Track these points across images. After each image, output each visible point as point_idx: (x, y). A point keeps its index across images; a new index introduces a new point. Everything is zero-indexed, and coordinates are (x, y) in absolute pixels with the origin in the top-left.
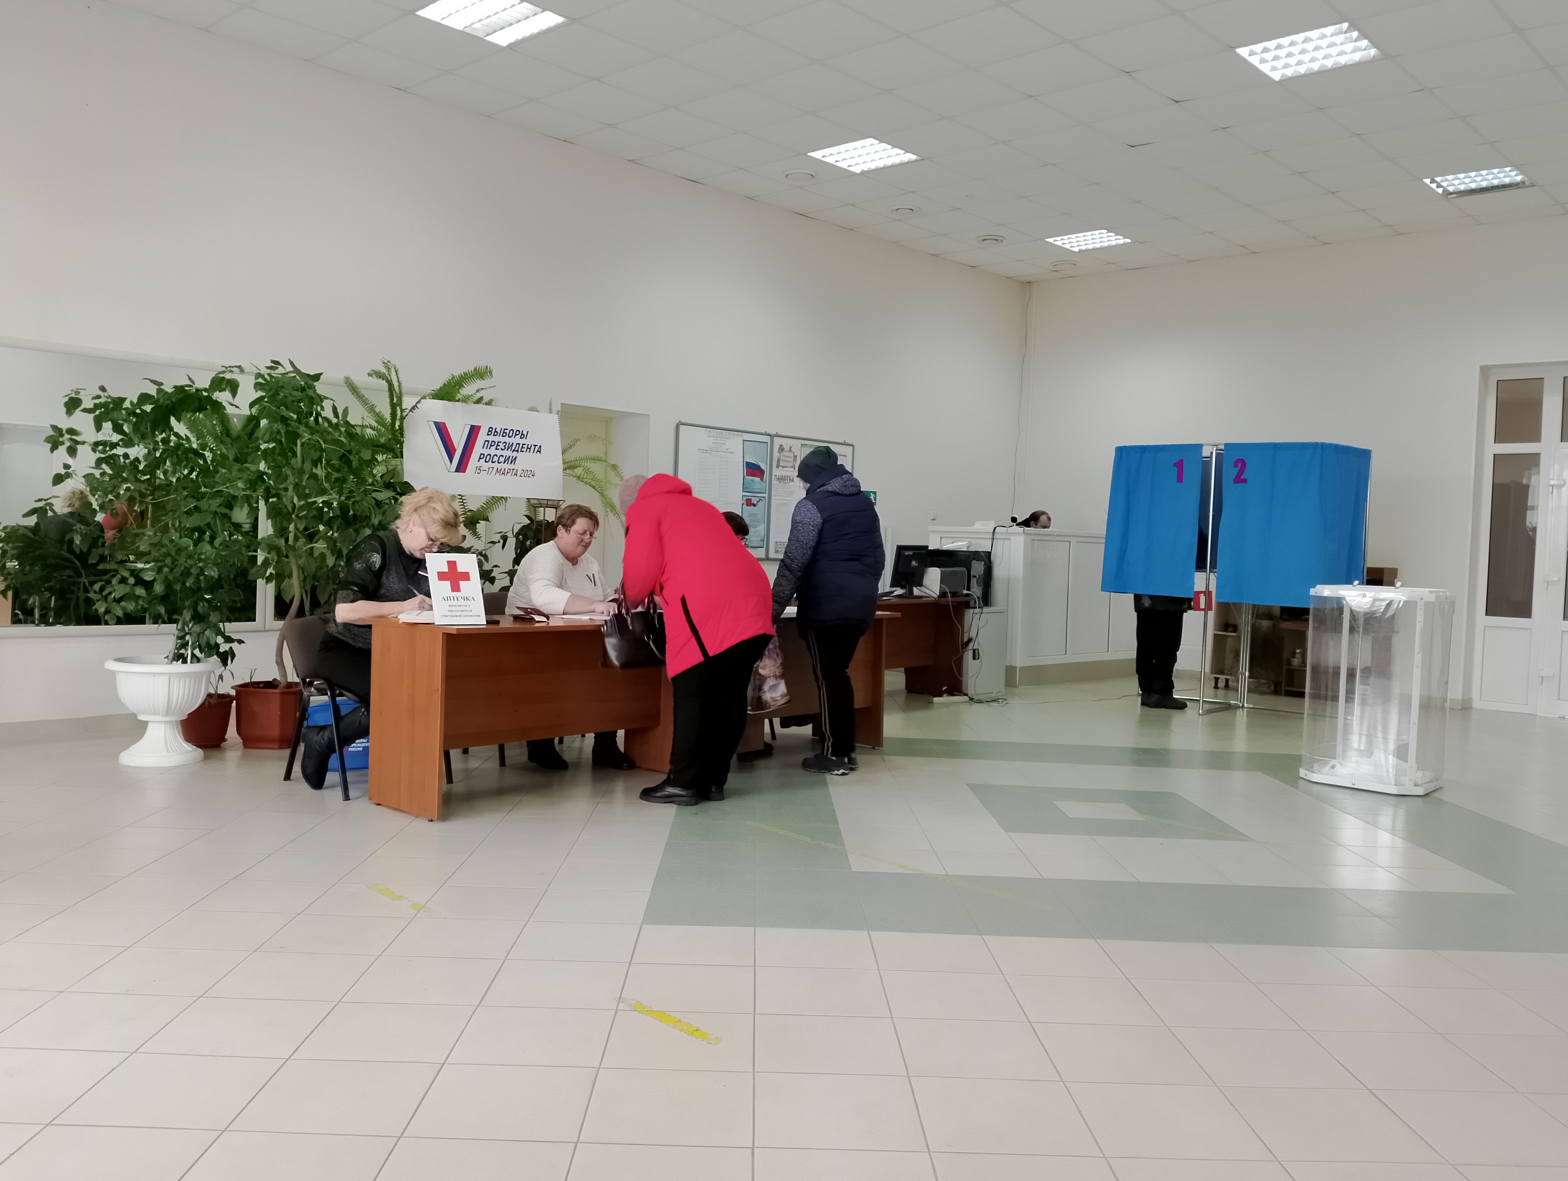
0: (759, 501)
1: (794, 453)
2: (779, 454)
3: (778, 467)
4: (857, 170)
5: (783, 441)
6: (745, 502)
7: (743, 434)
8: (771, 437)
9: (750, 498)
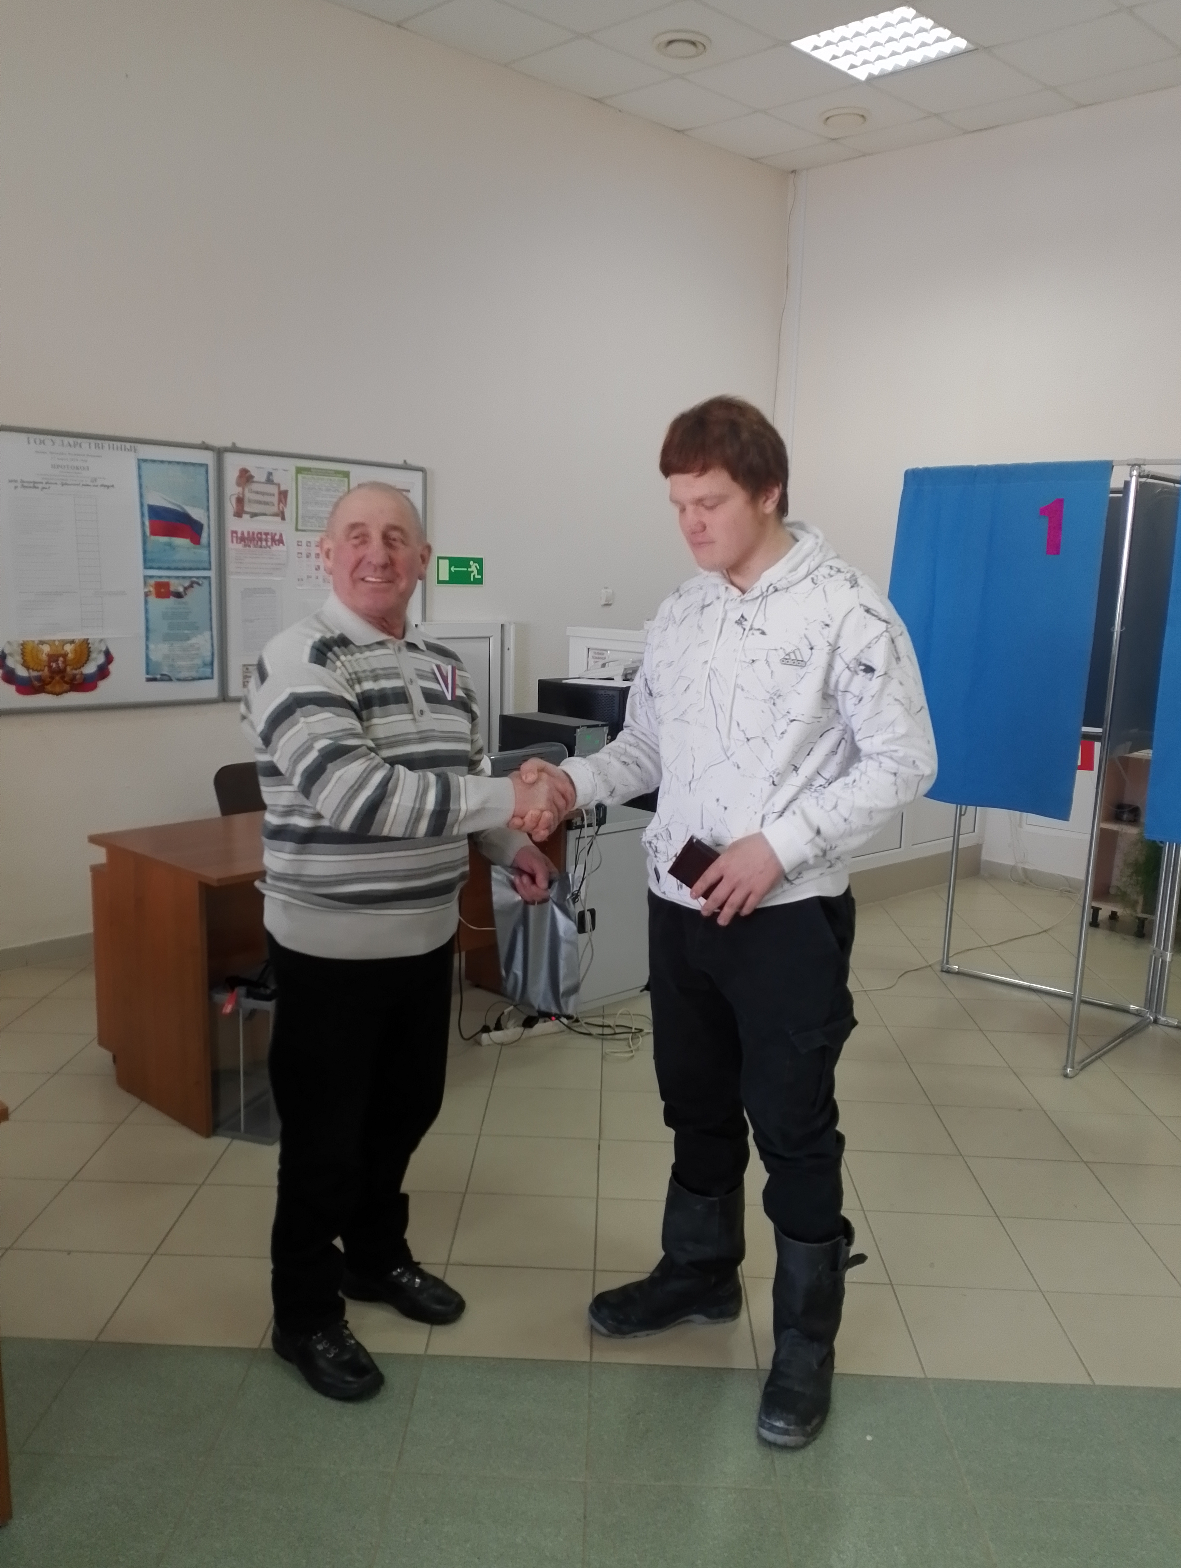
0: (191, 586)
1: (279, 485)
2: (240, 489)
3: (239, 514)
5: (251, 463)
6: (152, 589)
7: (139, 446)
8: (220, 453)
9: (166, 580)
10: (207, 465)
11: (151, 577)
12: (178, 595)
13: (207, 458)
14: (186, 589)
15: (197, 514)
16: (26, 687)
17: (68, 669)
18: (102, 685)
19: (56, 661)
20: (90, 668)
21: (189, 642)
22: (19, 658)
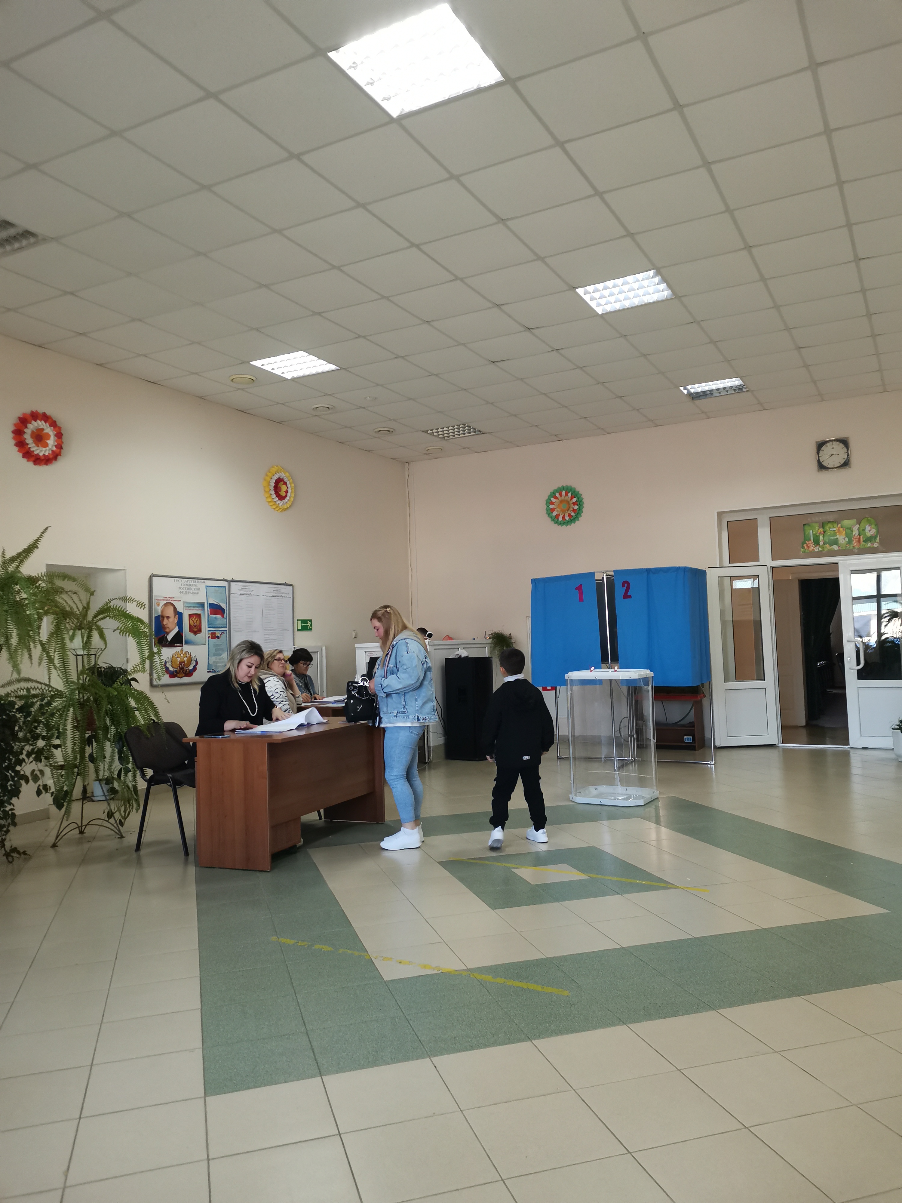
0: (222, 634)
4: (289, 376)
6: (210, 635)
7: (206, 581)
8: (229, 582)
9: (214, 632)
10: (225, 587)
11: (210, 631)
12: (218, 638)
13: (225, 584)
14: (220, 635)
15: (223, 606)
16: (173, 675)
17: (185, 667)
18: (195, 674)
19: (181, 664)
20: (191, 667)
21: (221, 656)
22: (170, 663)
